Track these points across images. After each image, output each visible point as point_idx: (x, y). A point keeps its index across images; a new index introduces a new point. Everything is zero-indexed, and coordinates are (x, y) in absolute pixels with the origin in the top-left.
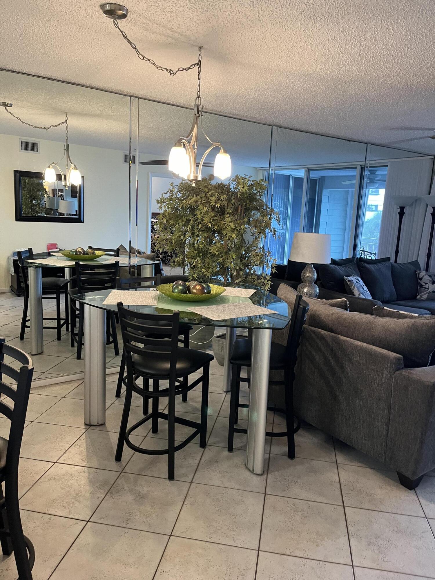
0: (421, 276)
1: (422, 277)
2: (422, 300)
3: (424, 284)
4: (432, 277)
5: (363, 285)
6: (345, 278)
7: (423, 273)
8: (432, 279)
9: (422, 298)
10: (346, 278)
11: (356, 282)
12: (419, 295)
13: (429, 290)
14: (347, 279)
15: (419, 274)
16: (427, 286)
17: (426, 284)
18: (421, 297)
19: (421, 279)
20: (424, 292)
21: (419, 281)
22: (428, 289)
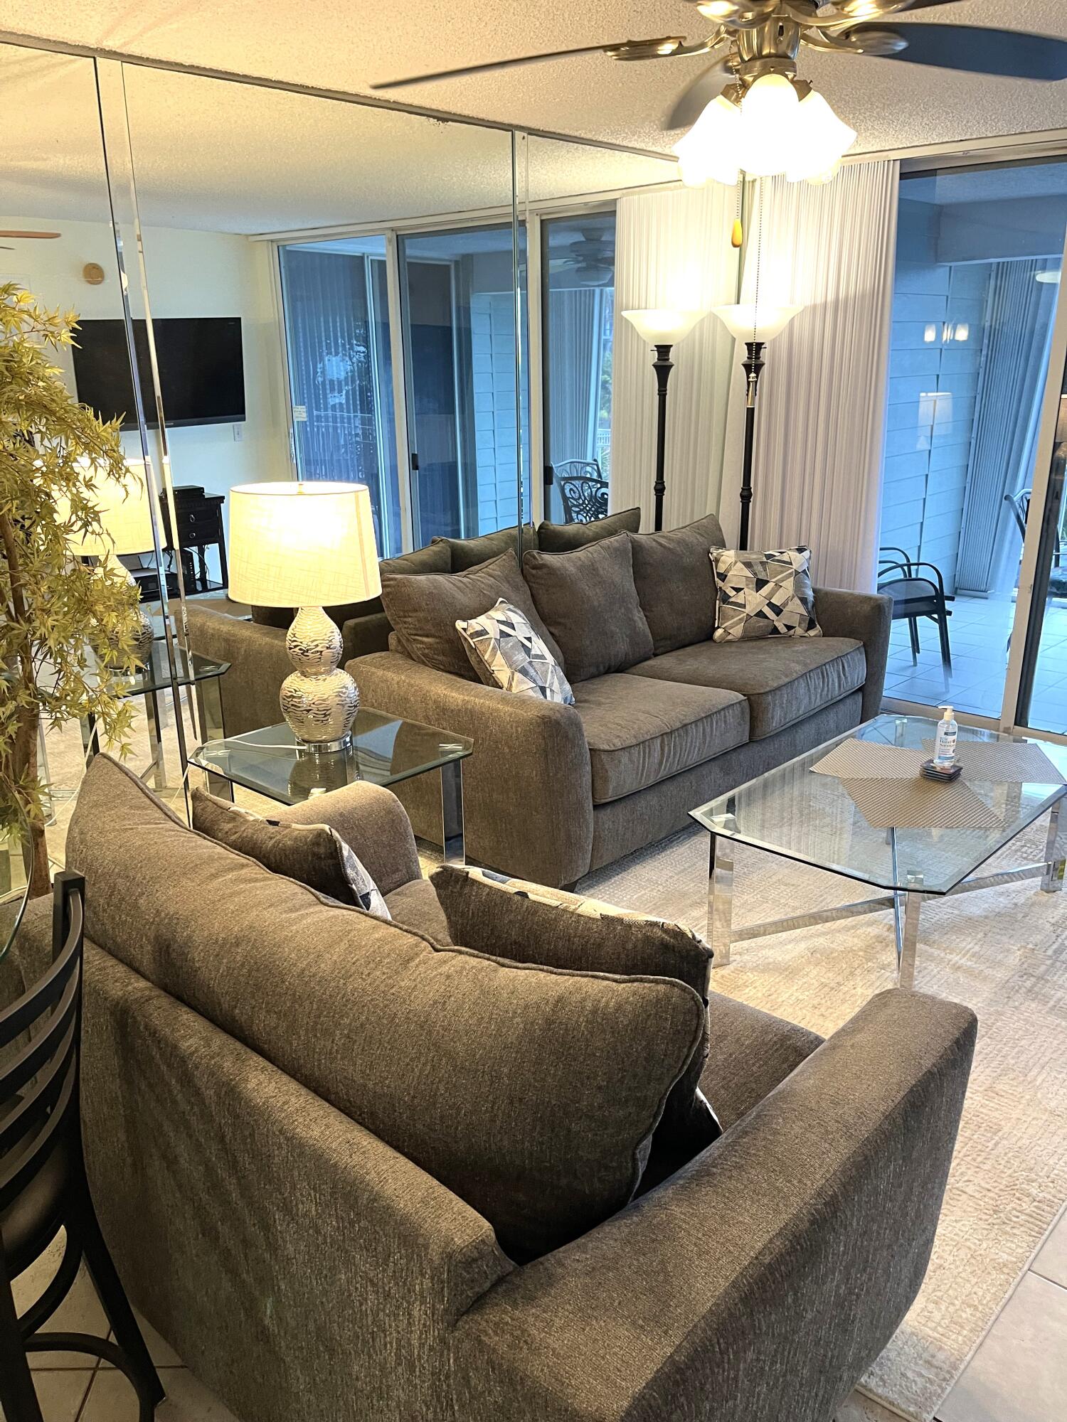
0: (722, 568)
1: (728, 570)
2: (730, 642)
3: (732, 593)
4: (755, 567)
5: (529, 639)
6: (460, 625)
7: (728, 557)
8: (755, 574)
9: (730, 637)
10: (464, 625)
11: (502, 632)
12: (718, 627)
13: (748, 610)
14: (465, 630)
15: (717, 561)
16: (740, 598)
17: (738, 590)
18: (727, 632)
19: (723, 577)
20: (733, 618)
21: (719, 583)
22: (744, 606)
